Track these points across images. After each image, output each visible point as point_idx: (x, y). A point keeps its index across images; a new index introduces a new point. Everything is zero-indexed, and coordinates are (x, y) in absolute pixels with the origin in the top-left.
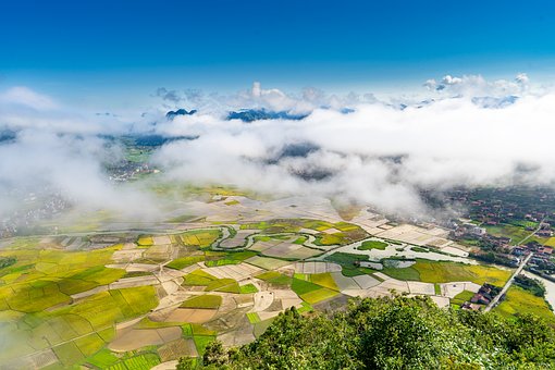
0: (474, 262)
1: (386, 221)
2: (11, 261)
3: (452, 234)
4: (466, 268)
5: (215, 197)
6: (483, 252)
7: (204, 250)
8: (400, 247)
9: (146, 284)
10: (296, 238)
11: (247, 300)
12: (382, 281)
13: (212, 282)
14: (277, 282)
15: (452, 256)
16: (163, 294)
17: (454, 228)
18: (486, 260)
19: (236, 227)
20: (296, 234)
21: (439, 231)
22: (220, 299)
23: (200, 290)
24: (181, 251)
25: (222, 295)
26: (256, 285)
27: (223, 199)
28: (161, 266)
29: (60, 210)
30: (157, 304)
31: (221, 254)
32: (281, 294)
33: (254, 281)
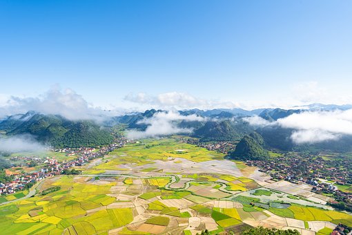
0: (331, 208)
1: (270, 177)
2: (58, 188)
3: (314, 189)
4: (326, 212)
5: (169, 158)
6: (337, 202)
7: (161, 189)
8: (280, 195)
9: (127, 207)
10: (215, 185)
11: (184, 222)
12: (269, 216)
13: (165, 210)
14: (203, 212)
15: (315, 203)
16: (136, 214)
17: (316, 185)
18: (339, 208)
19: (180, 176)
20: (215, 182)
21: (305, 186)
22: (168, 220)
23: (157, 213)
24: (148, 188)
25: (170, 217)
26: (190, 213)
27: (173, 160)
28: (136, 196)
29: (86, 161)
30: (133, 220)
31: (170, 192)
32: (205, 220)
33: (189, 210)
